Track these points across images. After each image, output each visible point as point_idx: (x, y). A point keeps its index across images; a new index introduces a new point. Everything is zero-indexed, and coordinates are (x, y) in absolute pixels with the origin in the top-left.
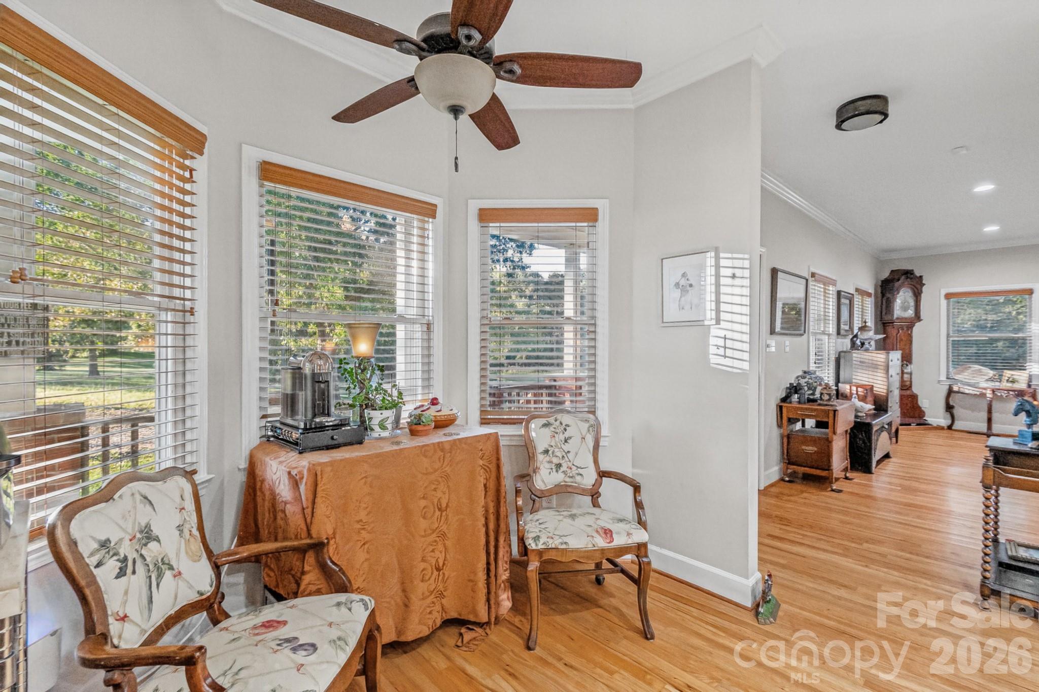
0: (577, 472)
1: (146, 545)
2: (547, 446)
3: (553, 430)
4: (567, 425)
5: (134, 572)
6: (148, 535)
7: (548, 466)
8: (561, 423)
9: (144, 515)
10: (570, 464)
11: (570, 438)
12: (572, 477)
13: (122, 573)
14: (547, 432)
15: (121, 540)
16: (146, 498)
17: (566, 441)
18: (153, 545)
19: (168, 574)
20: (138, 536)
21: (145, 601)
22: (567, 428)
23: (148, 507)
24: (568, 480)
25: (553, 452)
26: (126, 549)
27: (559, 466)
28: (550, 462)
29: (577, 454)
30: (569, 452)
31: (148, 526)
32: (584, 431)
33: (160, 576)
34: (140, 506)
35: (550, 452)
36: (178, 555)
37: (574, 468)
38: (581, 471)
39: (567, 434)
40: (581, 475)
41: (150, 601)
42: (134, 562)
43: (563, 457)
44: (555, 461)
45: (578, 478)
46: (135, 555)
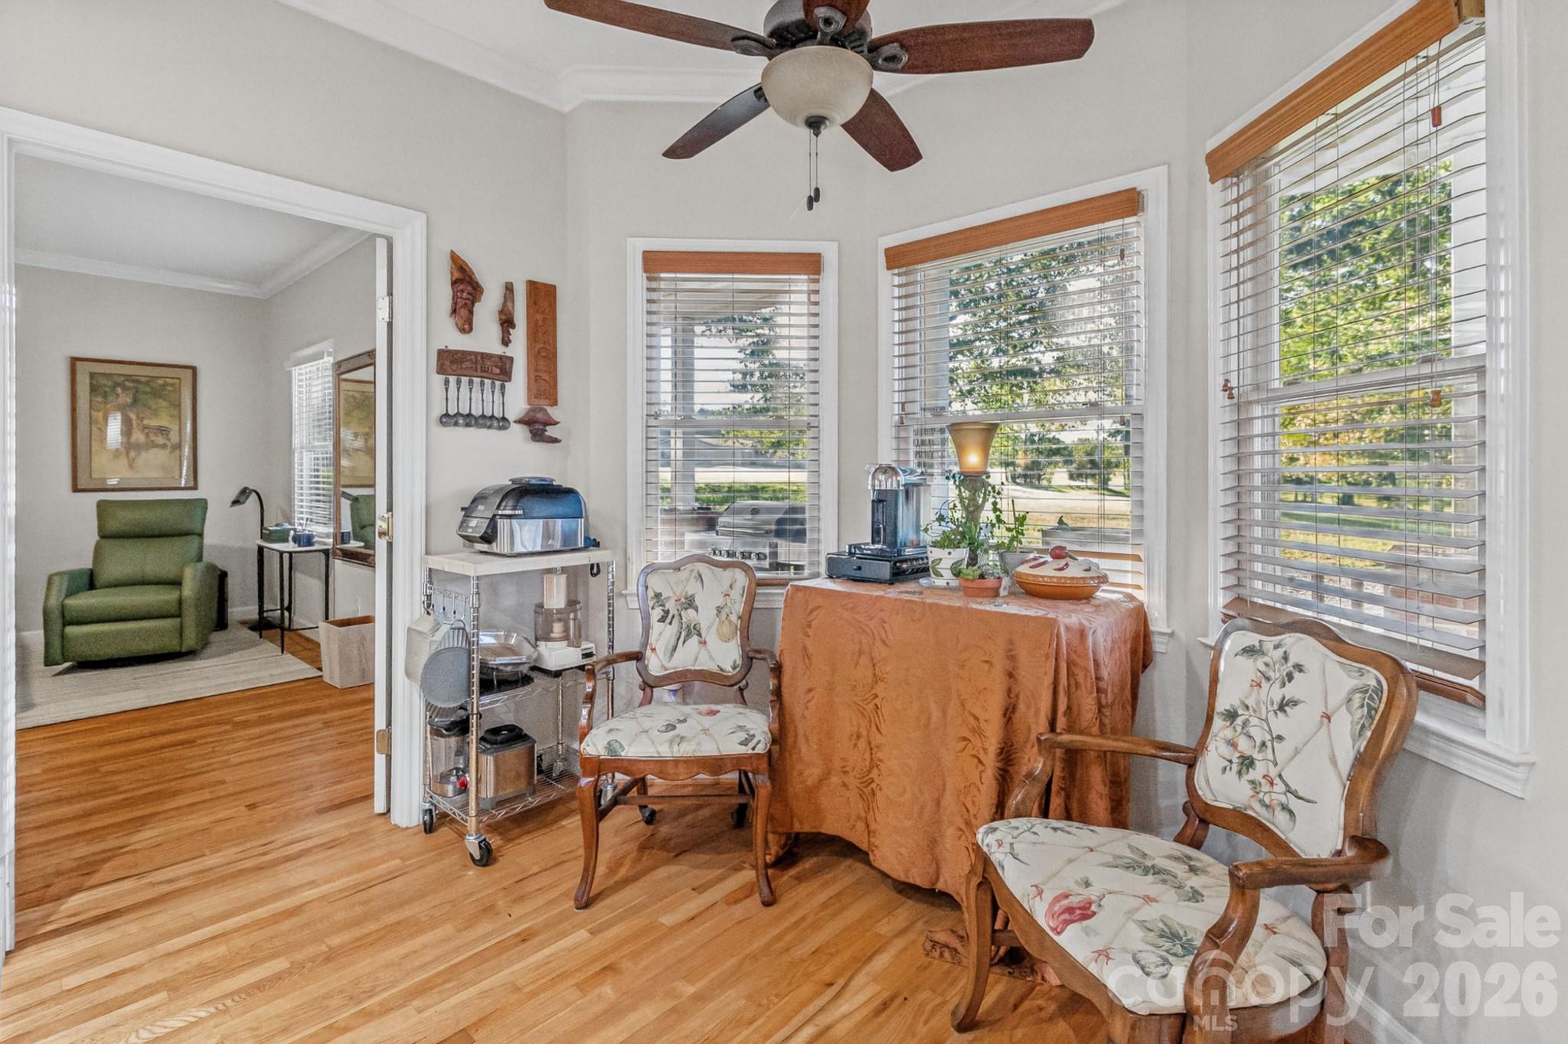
0: (1283, 799)
1: (686, 609)
2: (1237, 703)
3: (1263, 668)
4: (1299, 668)
5: (670, 623)
6: (690, 603)
7: (1226, 751)
8: (1286, 658)
9: (693, 588)
10: (1273, 772)
11: (1295, 703)
12: (1267, 806)
13: (662, 620)
14: (1249, 667)
15: (669, 598)
16: (700, 576)
17: (1282, 707)
18: (691, 611)
19: (695, 639)
20: (683, 600)
21: (671, 647)
22: (1296, 675)
23: (699, 582)
24: (1257, 807)
25: (1245, 724)
26: (670, 605)
27: (1247, 762)
28: (1232, 744)
29: (1297, 752)
30: (1280, 738)
31: (693, 596)
32: (1336, 698)
33: (688, 636)
34: (692, 580)
35: (1239, 721)
36: (709, 628)
37: (1280, 787)
38: (1294, 803)
39: (1291, 691)
40: (1291, 812)
41: (675, 649)
42: (673, 617)
43: (1263, 744)
44: (1244, 745)
45: (1281, 817)
46: (676, 613)
